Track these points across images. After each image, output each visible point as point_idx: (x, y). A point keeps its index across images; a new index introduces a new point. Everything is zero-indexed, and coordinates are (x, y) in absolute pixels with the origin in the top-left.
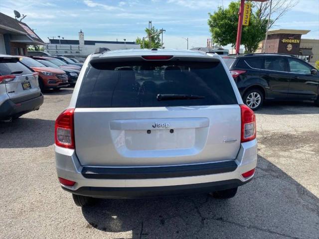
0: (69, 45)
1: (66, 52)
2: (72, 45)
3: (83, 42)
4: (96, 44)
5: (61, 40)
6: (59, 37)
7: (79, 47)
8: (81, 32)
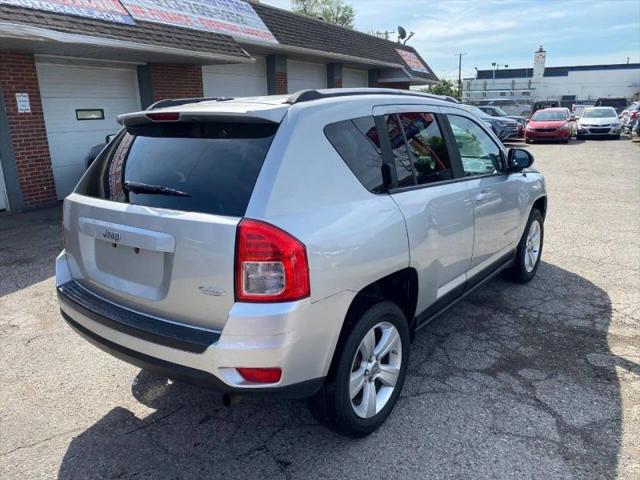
0: (510, 80)
1: (503, 94)
2: (517, 80)
3: (542, 72)
4: (570, 73)
5: (497, 71)
6: (494, 64)
7: (530, 83)
8: (541, 51)
